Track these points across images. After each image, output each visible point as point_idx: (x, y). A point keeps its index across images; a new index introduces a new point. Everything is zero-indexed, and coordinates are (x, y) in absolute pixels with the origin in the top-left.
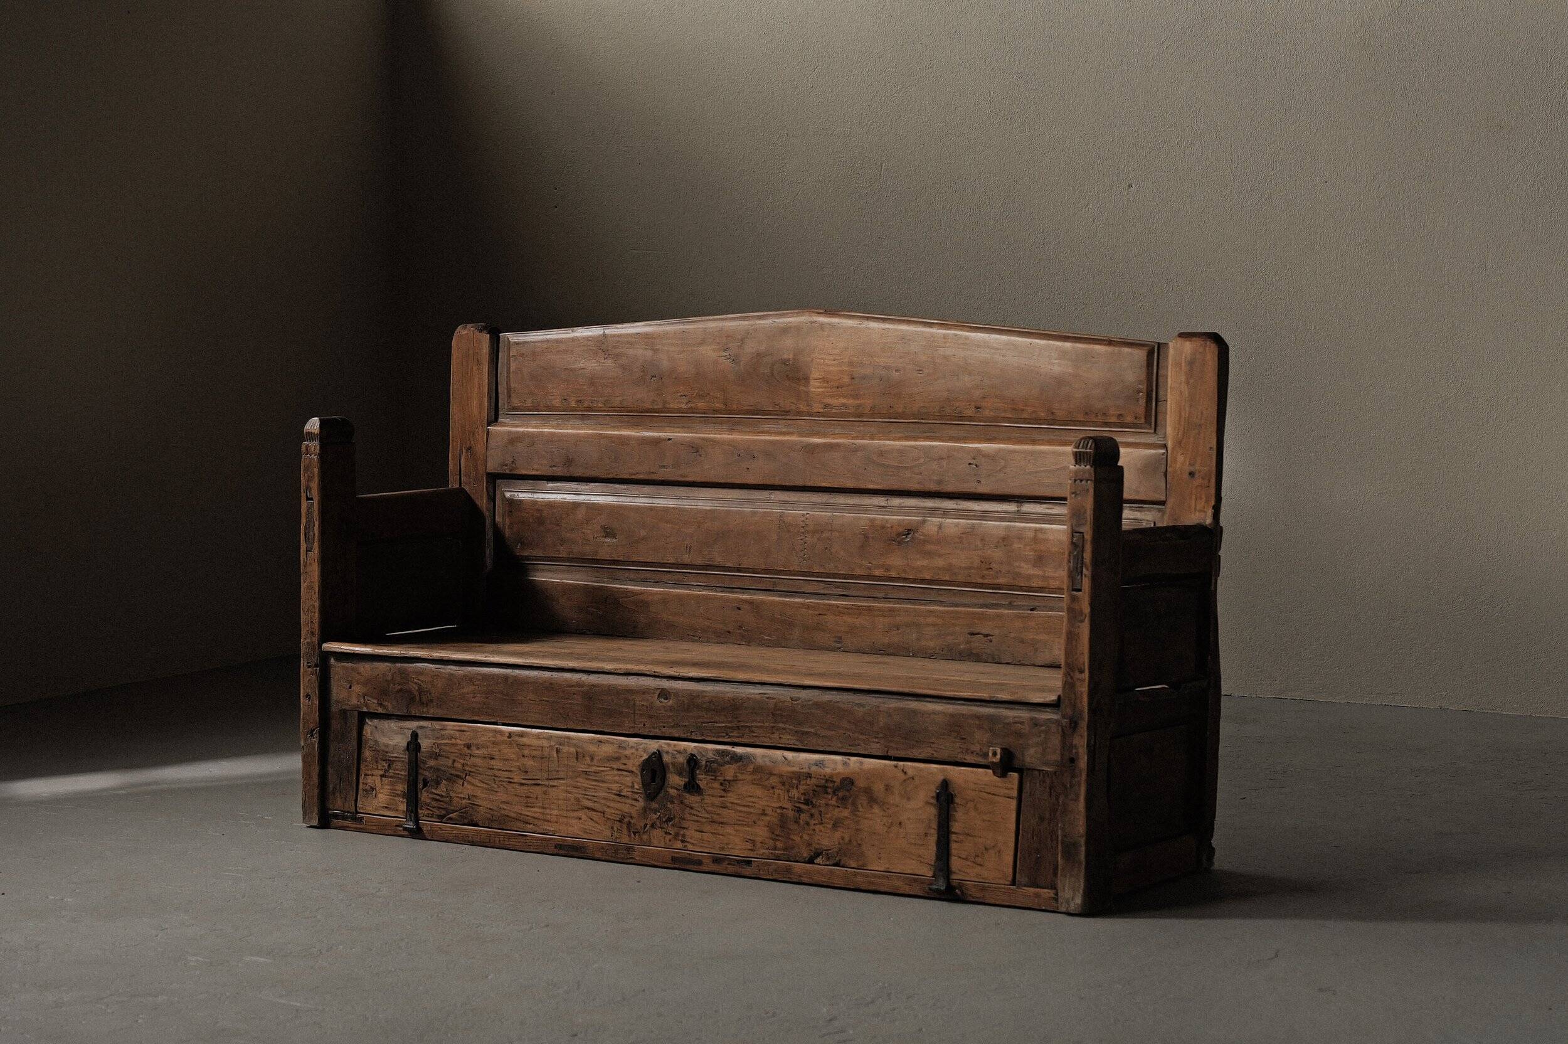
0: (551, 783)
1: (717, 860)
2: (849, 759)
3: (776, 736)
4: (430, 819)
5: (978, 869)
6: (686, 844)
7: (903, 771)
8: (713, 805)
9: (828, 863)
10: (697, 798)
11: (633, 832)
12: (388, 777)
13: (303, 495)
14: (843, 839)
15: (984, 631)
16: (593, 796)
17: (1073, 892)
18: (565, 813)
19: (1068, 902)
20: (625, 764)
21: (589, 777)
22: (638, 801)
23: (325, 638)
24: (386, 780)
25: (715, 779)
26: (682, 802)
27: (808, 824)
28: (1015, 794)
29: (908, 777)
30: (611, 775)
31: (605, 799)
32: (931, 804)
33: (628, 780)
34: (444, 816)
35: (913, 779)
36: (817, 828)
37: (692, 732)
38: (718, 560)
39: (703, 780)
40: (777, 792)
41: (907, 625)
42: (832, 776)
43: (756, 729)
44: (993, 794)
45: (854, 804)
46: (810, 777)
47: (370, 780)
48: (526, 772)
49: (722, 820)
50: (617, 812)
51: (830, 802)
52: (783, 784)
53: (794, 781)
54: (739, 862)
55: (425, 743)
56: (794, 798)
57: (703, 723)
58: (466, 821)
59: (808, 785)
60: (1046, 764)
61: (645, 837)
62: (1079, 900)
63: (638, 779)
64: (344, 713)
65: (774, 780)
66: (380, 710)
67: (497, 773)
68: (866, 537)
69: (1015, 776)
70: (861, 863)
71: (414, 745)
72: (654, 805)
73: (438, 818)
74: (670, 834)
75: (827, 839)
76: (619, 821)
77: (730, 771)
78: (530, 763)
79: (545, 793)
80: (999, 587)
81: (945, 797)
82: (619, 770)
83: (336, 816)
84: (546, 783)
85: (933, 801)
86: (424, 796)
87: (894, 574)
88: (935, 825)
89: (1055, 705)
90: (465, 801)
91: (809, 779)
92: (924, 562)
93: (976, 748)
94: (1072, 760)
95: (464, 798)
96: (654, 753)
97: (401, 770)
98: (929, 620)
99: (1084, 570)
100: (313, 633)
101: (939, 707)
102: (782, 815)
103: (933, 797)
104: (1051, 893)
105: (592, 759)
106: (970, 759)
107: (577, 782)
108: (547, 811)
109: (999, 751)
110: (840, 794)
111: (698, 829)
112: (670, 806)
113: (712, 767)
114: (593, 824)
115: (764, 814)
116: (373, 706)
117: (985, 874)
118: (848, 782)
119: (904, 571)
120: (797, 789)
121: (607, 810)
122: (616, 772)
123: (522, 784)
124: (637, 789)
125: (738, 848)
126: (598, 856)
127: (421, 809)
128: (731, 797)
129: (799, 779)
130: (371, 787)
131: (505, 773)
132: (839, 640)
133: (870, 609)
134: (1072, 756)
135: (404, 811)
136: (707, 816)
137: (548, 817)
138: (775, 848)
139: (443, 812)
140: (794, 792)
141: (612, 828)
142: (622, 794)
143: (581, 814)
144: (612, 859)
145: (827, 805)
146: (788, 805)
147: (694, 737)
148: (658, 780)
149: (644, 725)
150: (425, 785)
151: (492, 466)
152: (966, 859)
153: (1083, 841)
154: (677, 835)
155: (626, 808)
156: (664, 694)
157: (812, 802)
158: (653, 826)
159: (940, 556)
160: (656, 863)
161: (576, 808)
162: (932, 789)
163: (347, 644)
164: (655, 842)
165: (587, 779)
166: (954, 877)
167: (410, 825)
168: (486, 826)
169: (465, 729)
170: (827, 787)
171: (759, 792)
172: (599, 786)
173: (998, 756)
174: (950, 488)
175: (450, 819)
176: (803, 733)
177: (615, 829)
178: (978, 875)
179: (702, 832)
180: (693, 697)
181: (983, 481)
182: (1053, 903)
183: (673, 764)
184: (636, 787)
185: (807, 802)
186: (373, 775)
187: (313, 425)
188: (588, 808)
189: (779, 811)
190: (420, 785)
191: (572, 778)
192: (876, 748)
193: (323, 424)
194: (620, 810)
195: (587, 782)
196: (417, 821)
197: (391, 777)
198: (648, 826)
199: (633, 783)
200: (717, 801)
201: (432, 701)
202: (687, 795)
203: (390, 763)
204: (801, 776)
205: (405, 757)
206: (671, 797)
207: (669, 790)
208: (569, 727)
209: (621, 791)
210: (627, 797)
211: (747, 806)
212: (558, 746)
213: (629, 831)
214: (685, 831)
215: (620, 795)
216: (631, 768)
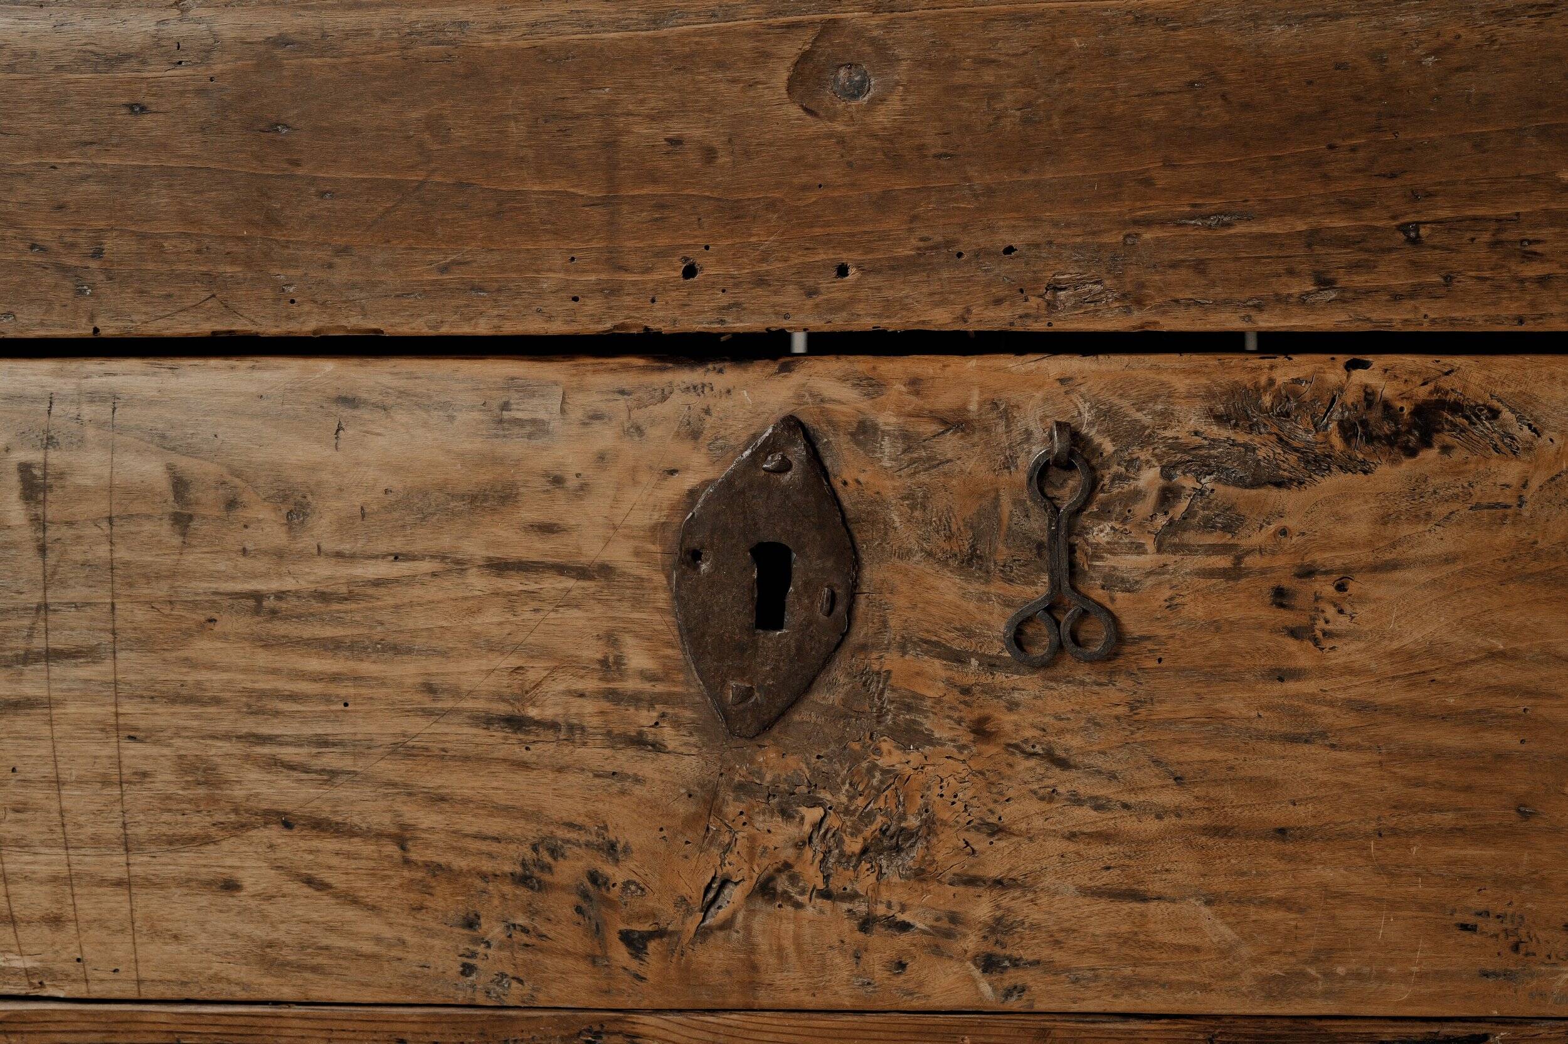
6: (1012, 977)
11: (627, 938)
16: (323, 742)
20: (547, 529)
21: (281, 628)
22: (658, 747)
25: (1234, 573)
26: (982, 731)
37: (1055, 288)
43: (1545, 233)
49: (1277, 814)
50: (495, 825)
57: (1148, 223)
74: (905, 927)
76: (523, 880)
82: (499, 567)
107: (191, 664)
111: (1105, 879)
112: (891, 757)
114: (326, 909)
121: (426, 819)
122: (478, 582)
124: (646, 676)
136: (1169, 798)
141: (471, 923)
142: (533, 712)
149: (690, 271)
158: (765, 890)
161: (198, 823)
165: (267, 643)
172: (358, 679)
177: (494, 931)
179: (1143, 898)
184: (638, 658)
191: (145, 643)
194: (527, 816)
195: (263, 658)
198: (734, 895)
199: (611, 638)
206: (911, 704)
207: (892, 661)
208: (110, 328)
209: (526, 695)
210: (574, 731)
211: (1477, 720)
212: (35, 456)
213: (598, 931)
214: (1016, 904)
215: (516, 723)
216: (592, 551)
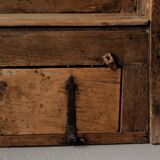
2: (2, 71)
5: (95, 126)
7: (42, 74)
28: (119, 80)
29: (44, 78)
32: (62, 92)
35: (49, 78)
44: (105, 82)
60: (139, 61)
69: (120, 70)
70: (15, 132)
81: (72, 87)
85: (64, 90)
88: (66, 104)
89: (147, 25)
101: (64, 33)
103: (63, 88)
104: (144, 133)
106: (87, 63)
109: (110, 56)
117: (100, 128)
152: (87, 121)
166: (78, 132)
173: (111, 59)
178: (95, 129)
182: (145, 139)
192: (21, 62)
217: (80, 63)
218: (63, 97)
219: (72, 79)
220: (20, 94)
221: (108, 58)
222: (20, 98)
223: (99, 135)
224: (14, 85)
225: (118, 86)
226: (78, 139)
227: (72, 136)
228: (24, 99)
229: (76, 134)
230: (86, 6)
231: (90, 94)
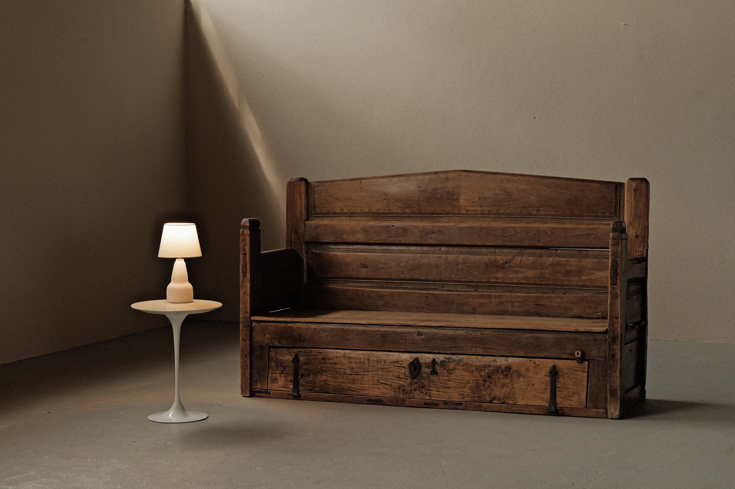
0: (365, 373)
1: (446, 403)
2: (508, 358)
3: (474, 349)
4: (305, 391)
5: (570, 402)
6: (431, 397)
7: (534, 362)
8: (444, 380)
9: (499, 402)
10: (437, 378)
11: (405, 393)
12: (283, 374)
13: (241, 253)
14: (506, 392)
15: (542, 304)
16: (386, 378)
17: (614, 409)
18: (372, 386)
19: (612, 414)
20: (401, 364)
21: (384, 370)
22: (408, 379)
23: (252, 314)
24: (282, 375)
25: (445, 369)
26: (429, 379)
27: (489, 386)
28: (587, 370)
29: (536, 365)
30: (395, 369)
31: (391, 379)
32: (547, 375)
33: (403, 371)
34: (312, 390)
35: (539, 365)
36: (494, 388)
37: (433, 349)
38: (417, 277)
39: (439, 369)
40: (474, 373)
41: (507, 302)
42: (501, 366)
43: (464, 347)
44: (577, 371)
45: (511, 377)
46: (490, 367)
47: (274, 375)
48: (352, 369)
49: (448, 386)
51: (500, 377)
52: (477, 370)
53: (483, 368)
54: (456, 404)
55: (302, 359)
56: (483, 375)
57: (439, 345)
58: (323, 391)
59: (490, 370)
60: (600, 357)
61: (411, 395)
62: (617, 413)
63: (408, 370)
64: (261, 347)
65: (473, 368)
66: (279, 345)
67: (338, 370)
68: (487, 266)
69: (586, 363)
70: (515, 402)
71: (296, 359)
72: (415, 381)
73: (309, 391)
74: (424, 393)
75: (498, 392)
76: (398, 388)
77: (452, 365)
78: (354, 365)
79: (362, 378)
80: (548, 285)
81: (554, 373)
82: (398, 367)
83: (257, 392)
84: (363, 373)
86: (302, 381)
87: (500, 281)
88: (549, 384)
89: (606, 332)
90: (323, 383)
91: (489, 367)
92: (514, 276)
93: (568, 351)
94: (613, 355)
95: (322, 382)
96: (415, 359)
97: (290, 370)
98: (517, 300)
99: (618, 276)
100: (246, 313)
101: (550, 336)
102: (477, 383)
103: (548, 373)
104: (604, 410)
105: (385, 362)
106: (565, 356)
107: (378, 372)
108: (363, 386)
109: (580, 352)
110: (505, 373)
111: (437, 390)
112: (423, 381)
113: (443, 364)
114: (386, 390)
115: (468, 383)
116: (276, 344)
117: (573, 404)
118: (508, 368)
119: (505, 279)
120: (484, 371)
121: (392, 384)
123: (351, 374)
124: (407, 374)
125: (455, 397)
126: (388, 403)
127: (301, 387)
128: (453, 376)
129: (485, 367)
130: (275, 378)
131: (342, 370)
132: (474, 309)
133: (489, 296)
134: (613, 354)
135: (292, 388)
136: (441, 385)
137: (364, 388)
138: (474, 397)
139: (311, 388)
140: (482, 373)
141: (395, 391)
143: (381, 386)
144: (395, 405)
145: (498, 378)
146: (480, 379)
147: (434, 351)
148: (417, 370)
149: (410, 347)
150: (302, 377)
151: (307, 238)
152: (564, 398)
153: (619, 389)
154: (427, 393)
155: (402, 383)
156: (419, 334)
157: (491, 377)
158: (415, 390)
159: (521, 272)
160: (417, 406)
161: (377, 384)
162: (548, 369)
163: (262, 317)
164: (416, 397)
165: (382, 371)
166: (557, 406)
167: (295, 394)
168: (333, 393)
169: (322, 352)
170: (498, 370)
171: (466, 374)
172: (388, 374)
173: (580, 355)
174: (526, 244)
175: (315, 391)
176: (487, 348)
177: (397, 392)
178: (570, 405)
179: (439, 392)
180: (433, 334)
181: (541, 241)
182: (605, 415)
183: (425, 363)
184: (407, 373)
185: (489, 377)
186: (276, 373)
187: (245, 221)
188: (383, 384)
189: (475, 381)
190: (300, 377)
191: (375, 371)
192: (521, 353)
193: (250, 221)
194: (398, 384)
195: (383, 372)
196: (298, 391)
197: (285, 374)
198: (413, 390)
199: (405, 372)
200: (446, 378)
201: (305, 340)
202: (432, 376)
203: (284, 368)
204: (485, 366)
205: (292, 365)
206: (424, 377)
207: (423, 374)
208: (373, 349)
209: (399, 375)
210: (402, 378)
211: (460, 380)
212: (368, 358)
213: (403, 392)
214: (431, 391)
215: (399, 378)
216: (404, 366)
217: (560, 356)
218: (548, 379)
219: (554, 367)
220: (520, 375)
221: (578, 354)
222: (519, 378)
223: (572, 409)
224: (515, 368)
225: (586, 374)
226: (557, 411)
227: (553, 408)
228: (522, 379)
229: (556, 407)
230: (593, 313)
231: (566, 379)
